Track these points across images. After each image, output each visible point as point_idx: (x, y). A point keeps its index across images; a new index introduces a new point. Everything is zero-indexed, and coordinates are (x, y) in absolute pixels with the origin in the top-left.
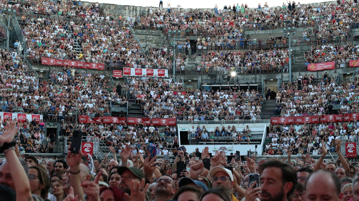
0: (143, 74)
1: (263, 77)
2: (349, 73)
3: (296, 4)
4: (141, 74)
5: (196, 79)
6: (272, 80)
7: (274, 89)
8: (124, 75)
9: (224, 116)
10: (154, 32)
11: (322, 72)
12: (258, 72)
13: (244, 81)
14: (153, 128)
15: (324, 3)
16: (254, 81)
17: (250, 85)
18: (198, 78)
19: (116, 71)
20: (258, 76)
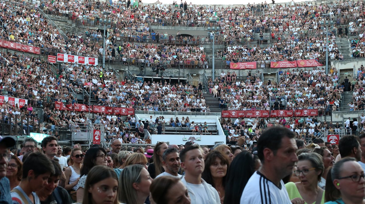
0: (75, 61)
1: (187, 72)
2: (270, 74)
3: (188, 4)
4: (73, 61)
5: (123, 70)
6: (195, 75)
7: (195, 83)
8: (58, 61)
9: (175, 107)
10: (60, 18)
11: (244, 71)
12: (182, 67)
13: (169, 75)
14: (116, 117)
15: (214, 6)
16: (177, 75)
17: (180, 79)
18: (125, 69)
19: (51, 57)
20: (181, 71)
